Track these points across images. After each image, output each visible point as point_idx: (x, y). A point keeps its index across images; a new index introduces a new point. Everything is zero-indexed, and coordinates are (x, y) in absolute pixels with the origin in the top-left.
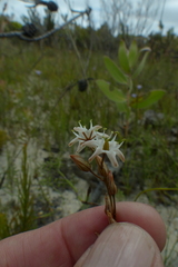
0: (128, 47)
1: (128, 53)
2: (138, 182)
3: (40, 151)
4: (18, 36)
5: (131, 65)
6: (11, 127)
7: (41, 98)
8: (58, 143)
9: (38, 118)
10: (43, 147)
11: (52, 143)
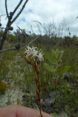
0: (55, 50)
1: (55, 53)
2: (62, 107)
3: (21, 92)
4: (14, 49)
5: (56, 57)
6: (8, 81)
7: (21, 66)
8: (28, 88)
9: (20, 76)
10: (22, 90)
11: (26, 88)
